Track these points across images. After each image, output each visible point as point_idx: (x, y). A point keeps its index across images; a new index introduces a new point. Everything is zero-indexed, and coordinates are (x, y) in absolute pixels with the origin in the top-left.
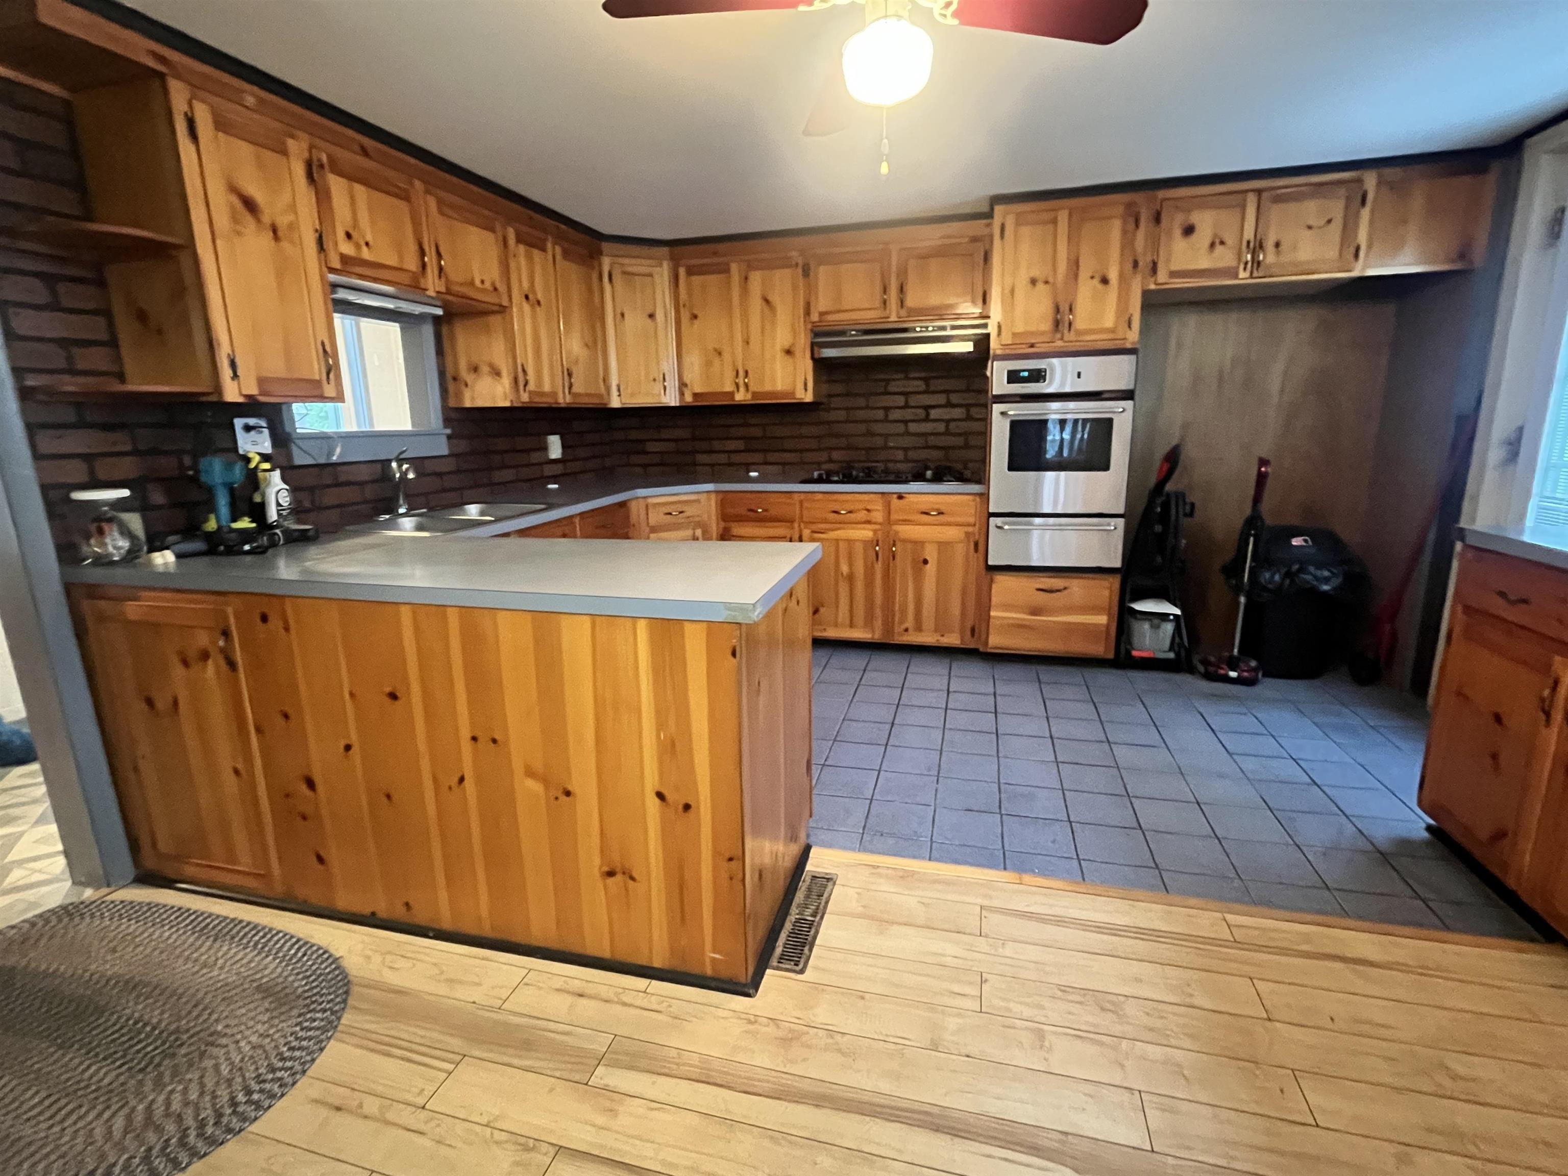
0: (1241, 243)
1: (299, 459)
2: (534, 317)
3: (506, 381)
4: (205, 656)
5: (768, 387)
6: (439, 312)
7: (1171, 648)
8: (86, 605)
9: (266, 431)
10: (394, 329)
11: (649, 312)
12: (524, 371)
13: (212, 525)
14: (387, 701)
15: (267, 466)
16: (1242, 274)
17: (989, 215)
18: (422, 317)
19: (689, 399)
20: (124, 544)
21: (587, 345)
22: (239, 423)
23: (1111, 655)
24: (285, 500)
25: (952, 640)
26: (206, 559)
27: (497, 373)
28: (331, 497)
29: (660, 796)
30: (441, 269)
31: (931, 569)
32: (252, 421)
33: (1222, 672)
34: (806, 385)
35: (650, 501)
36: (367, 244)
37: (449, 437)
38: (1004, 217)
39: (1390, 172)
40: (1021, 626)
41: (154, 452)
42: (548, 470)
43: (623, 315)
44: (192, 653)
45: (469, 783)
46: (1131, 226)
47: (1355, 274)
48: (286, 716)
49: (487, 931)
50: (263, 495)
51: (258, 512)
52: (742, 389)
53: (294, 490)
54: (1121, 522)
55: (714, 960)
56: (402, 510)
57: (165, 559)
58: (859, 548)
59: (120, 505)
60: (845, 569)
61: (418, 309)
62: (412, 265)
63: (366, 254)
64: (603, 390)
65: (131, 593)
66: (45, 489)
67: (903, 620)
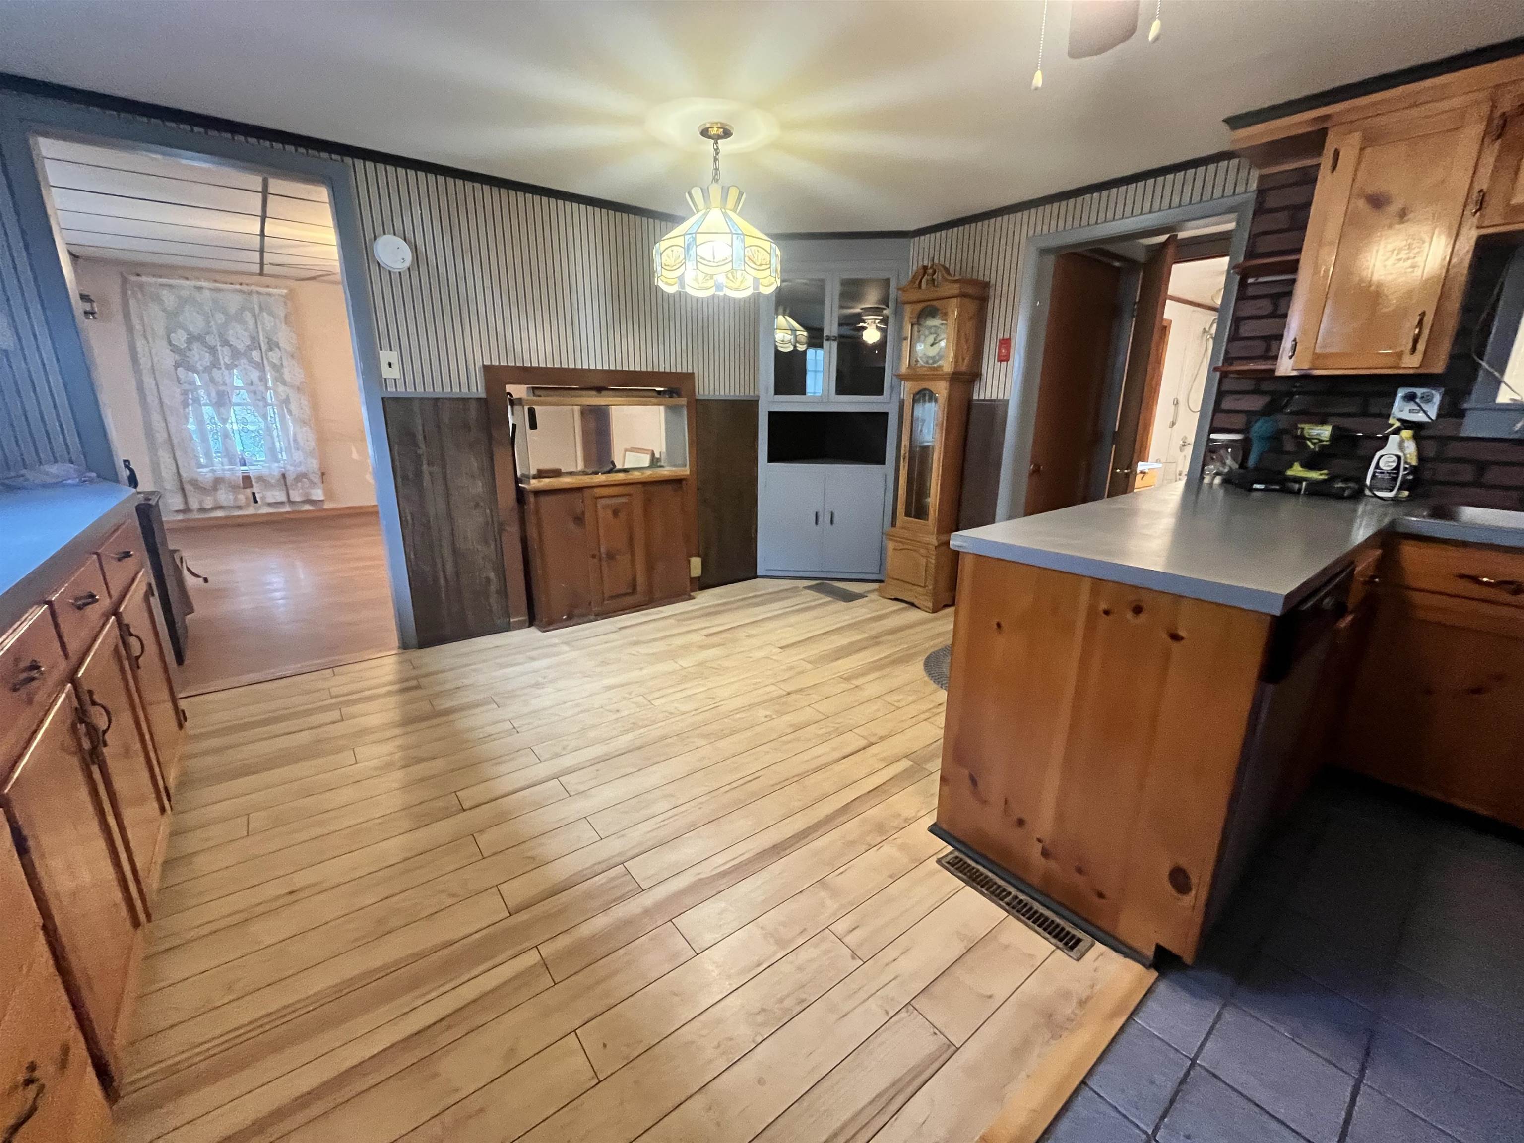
9: (1436, 399)
22: (1402, 392)
32: (1421, 391)
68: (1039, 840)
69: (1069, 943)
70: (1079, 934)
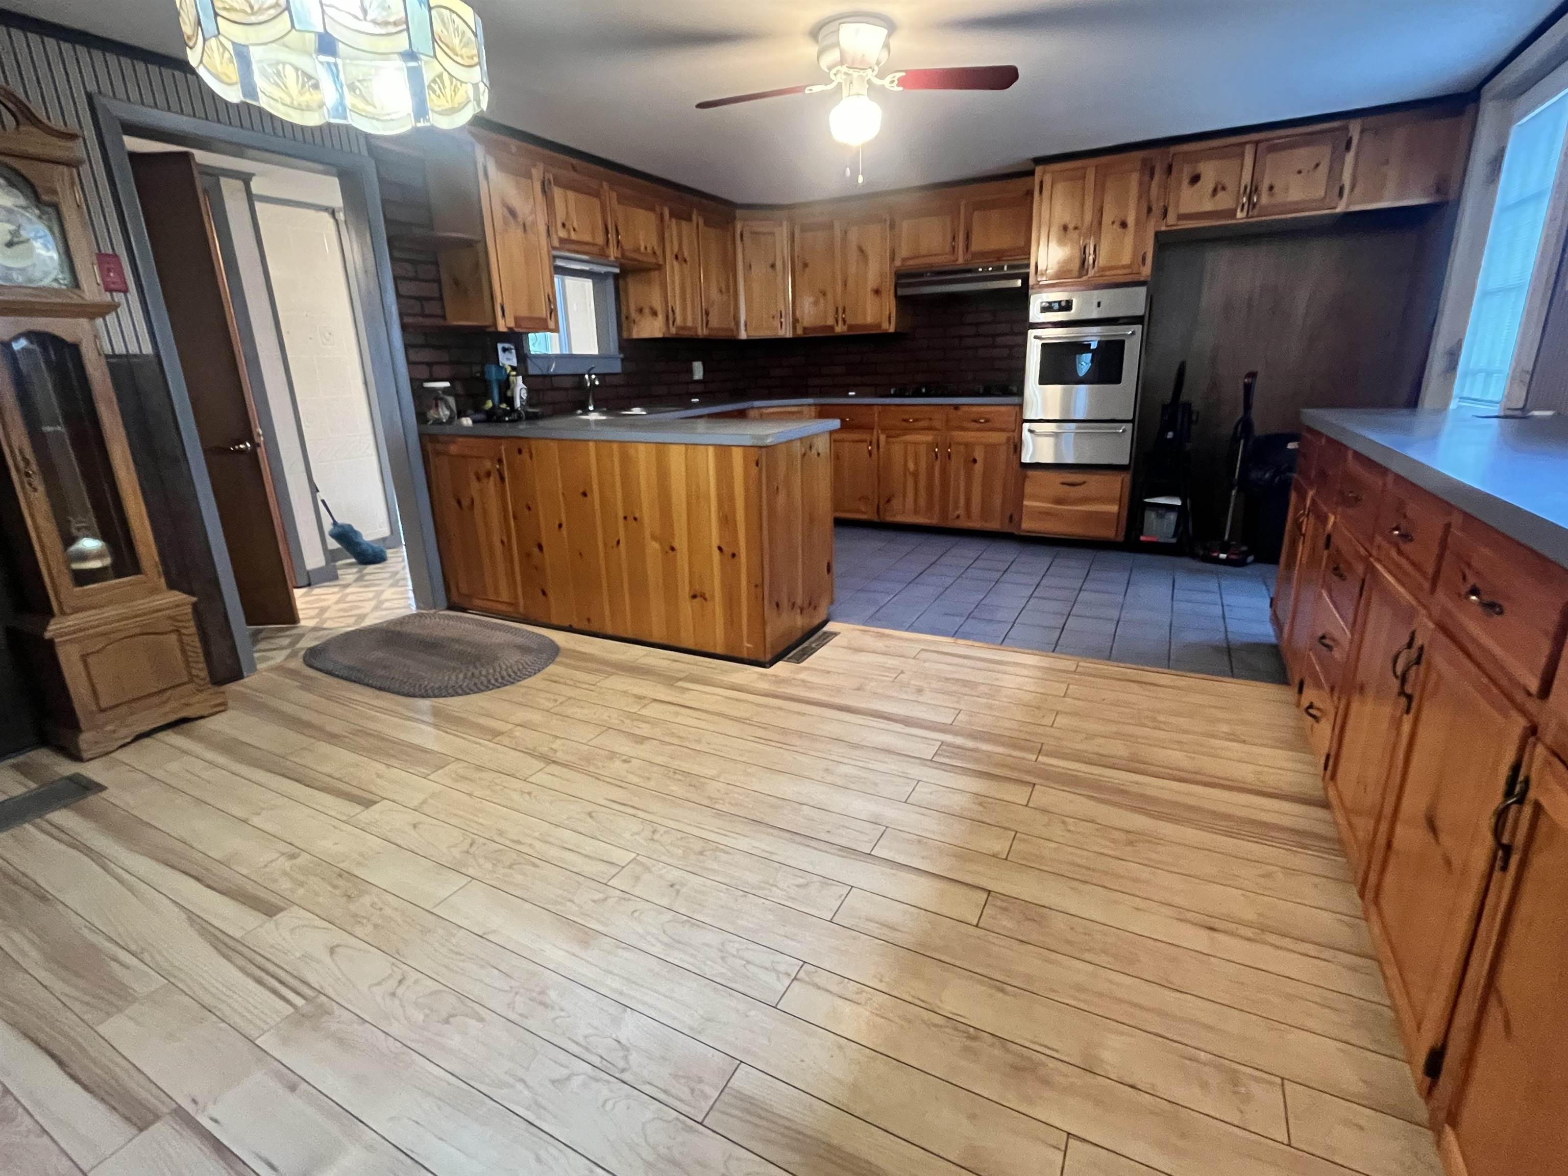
0: (1239, 187)
1: (532, 370)
2: (682, 271)
3: (661, 317)
4: (488, 474)
5: (860, 321)
6: (617, 270)
7: (1174, 536)
8: (429, 447)
9: (514, 351)
10: (588, 284)
11: (771, 262)
12: (673, 311)
13: (489, 404)
14: (581, 497)
15: (514, 373)
16: (1239, 215)
17: (1031, 173)
18: (607, 274)
19: (800, 332)
20: (447, 413)
21: (721, 291)
22: (501, 346)
23: (1121, 538)
24: (524, 396)
25: (994, 525)
26: (486, 425)
27: (655, 314)
28: (550, 396)
29: (720, 549)
30: (618, 242)
31: (979, 467)
32: (507, 345)
33: (1215, 554)
34: (890, 318)
36: (574, 230)
37: (623, 360)
38: (1042, 176)
39: (1372, 120)
40: (1047, 513)
41: (458, 363)
42: (692, 388)
43: (750, 267)
44: (482, 474)
45: (622, 545)
46: (1147, 178)
47: (1340, 209)
48: (529, 508)
49: (630, 635)
50: (513, 391)
51: (510, 401)
52: (840, 322)
53: (529, 391)
54: (1129, 426)
55: (748, 648)
56: (591, 408)
57: (467, 422)
58: (923, 450)
59: (445, 390)
60: (911, 466)
61: (603, 269)
62: (600, 240)
63: (573, 236)
64: (733, 324)
65: (452, 438)
66: (412, 380)
67: (956, 507)
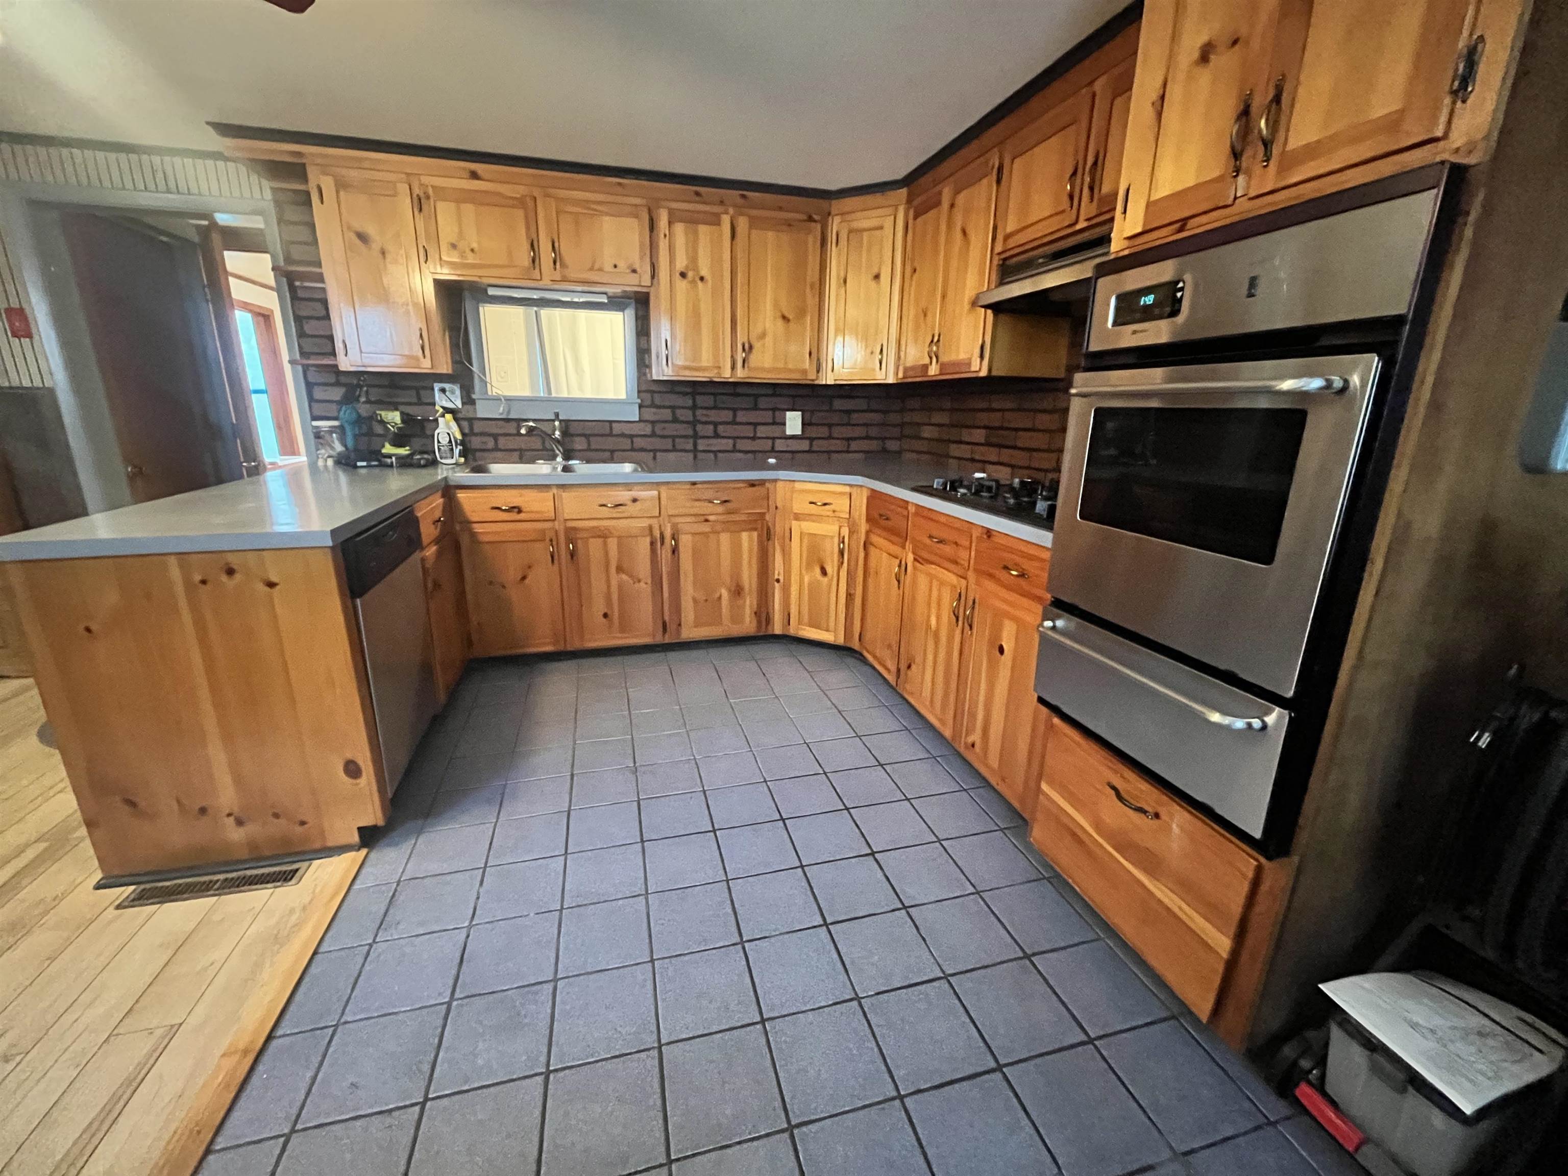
1: (482, 413)
2: (693, 293)
5: (953, 356)
9: (457, 392)
11: (875, 272)
12: (667, 346)
19: (901, 374)
21: (784, 317)
22: (437, 386)
28: (512, 443)
30: (556, 261)
31: (1005, 664)
32: (447, 386)
34: (982, 350)
35: (798, 486)
36: (472, 250)
37: (641, 406)
43: (845, 280)
52: (934, 360)
58: (946, 596)
60: (933, 620)
63: (471, 258)
64: (808, 365)
67: (971, 729)
68: (229, 815)
69: (286, 877)
70: (295, 866)
